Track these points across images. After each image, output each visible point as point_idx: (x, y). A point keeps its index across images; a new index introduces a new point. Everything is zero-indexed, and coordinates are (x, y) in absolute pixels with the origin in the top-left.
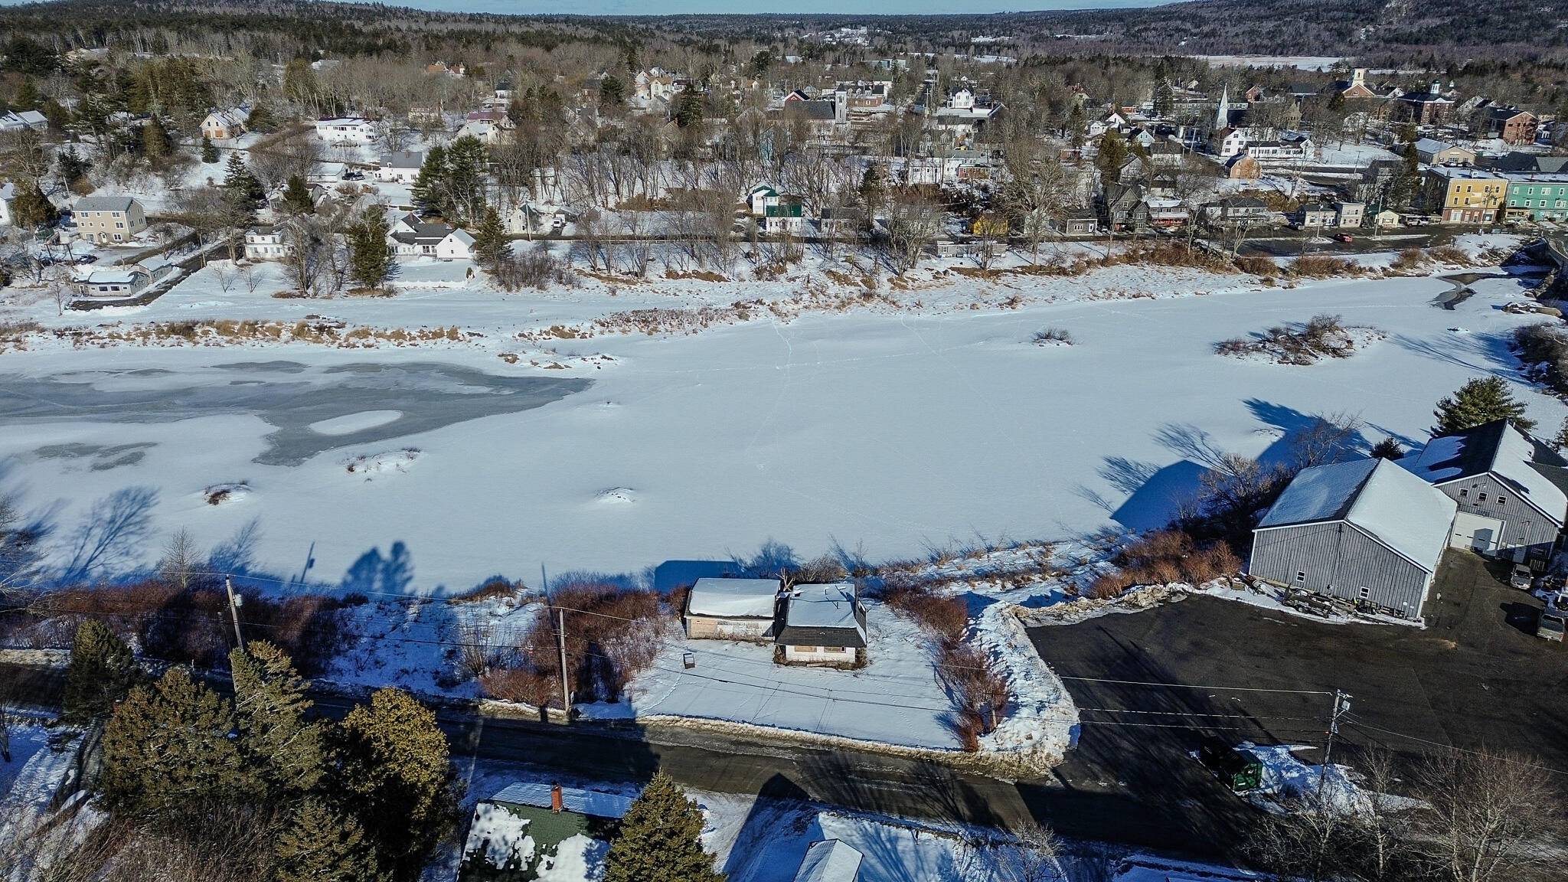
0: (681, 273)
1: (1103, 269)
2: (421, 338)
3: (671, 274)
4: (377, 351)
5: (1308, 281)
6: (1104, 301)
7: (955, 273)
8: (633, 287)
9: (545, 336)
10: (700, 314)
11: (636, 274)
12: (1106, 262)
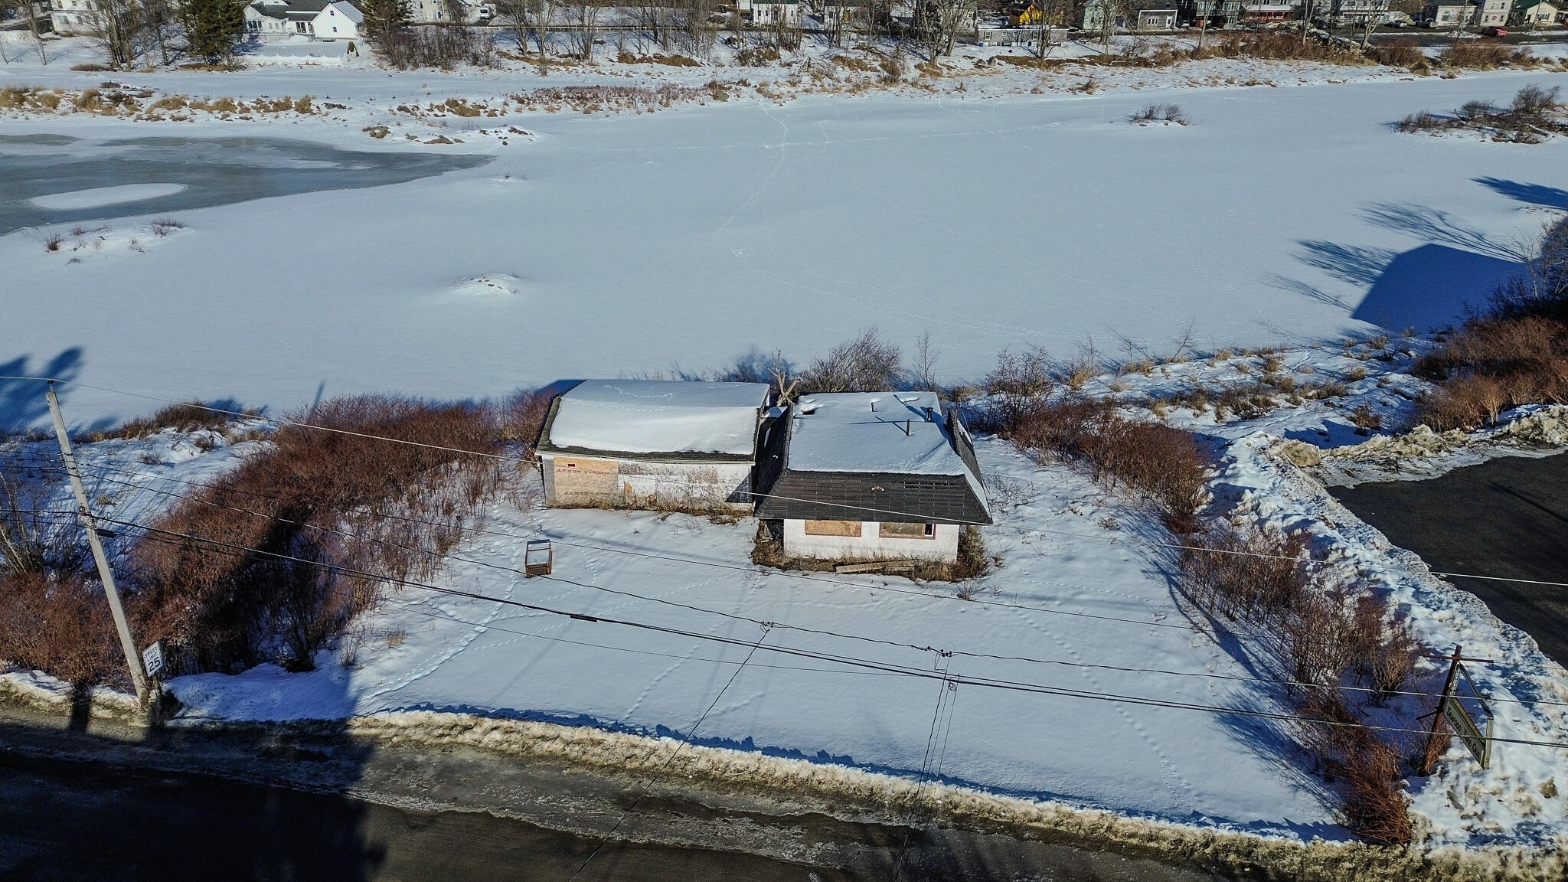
0: (638, 57)
1: (1194, 62)
2: (258, 110)
3: (624, 58)
4: (192, 124)
5: (1470, 72)
6: (1208, 88)
7: (1003, 62)
8: (571, 68)
9: (436, 111)
10: (659, 92)
11: (578, 57)
12: (1196, 54)
